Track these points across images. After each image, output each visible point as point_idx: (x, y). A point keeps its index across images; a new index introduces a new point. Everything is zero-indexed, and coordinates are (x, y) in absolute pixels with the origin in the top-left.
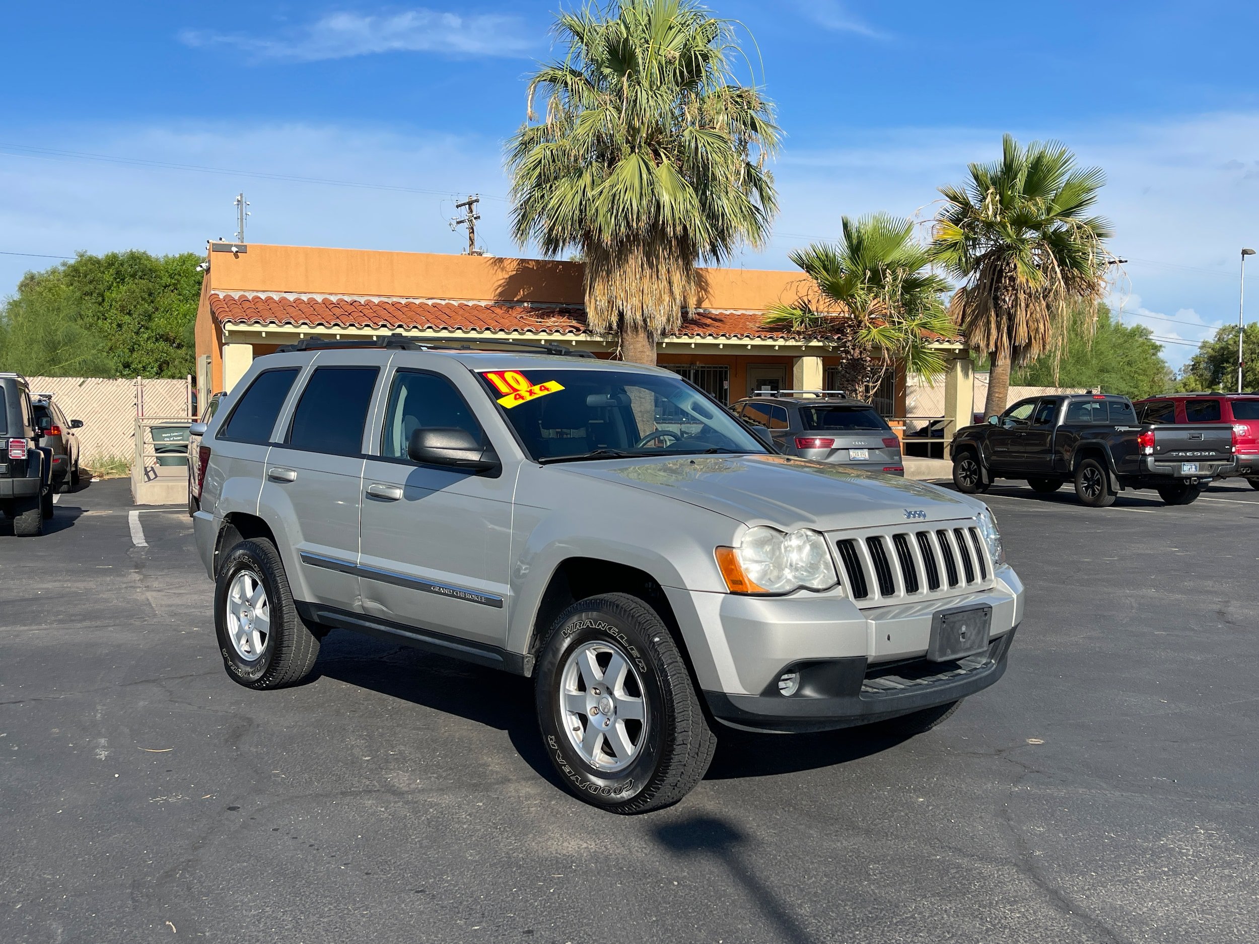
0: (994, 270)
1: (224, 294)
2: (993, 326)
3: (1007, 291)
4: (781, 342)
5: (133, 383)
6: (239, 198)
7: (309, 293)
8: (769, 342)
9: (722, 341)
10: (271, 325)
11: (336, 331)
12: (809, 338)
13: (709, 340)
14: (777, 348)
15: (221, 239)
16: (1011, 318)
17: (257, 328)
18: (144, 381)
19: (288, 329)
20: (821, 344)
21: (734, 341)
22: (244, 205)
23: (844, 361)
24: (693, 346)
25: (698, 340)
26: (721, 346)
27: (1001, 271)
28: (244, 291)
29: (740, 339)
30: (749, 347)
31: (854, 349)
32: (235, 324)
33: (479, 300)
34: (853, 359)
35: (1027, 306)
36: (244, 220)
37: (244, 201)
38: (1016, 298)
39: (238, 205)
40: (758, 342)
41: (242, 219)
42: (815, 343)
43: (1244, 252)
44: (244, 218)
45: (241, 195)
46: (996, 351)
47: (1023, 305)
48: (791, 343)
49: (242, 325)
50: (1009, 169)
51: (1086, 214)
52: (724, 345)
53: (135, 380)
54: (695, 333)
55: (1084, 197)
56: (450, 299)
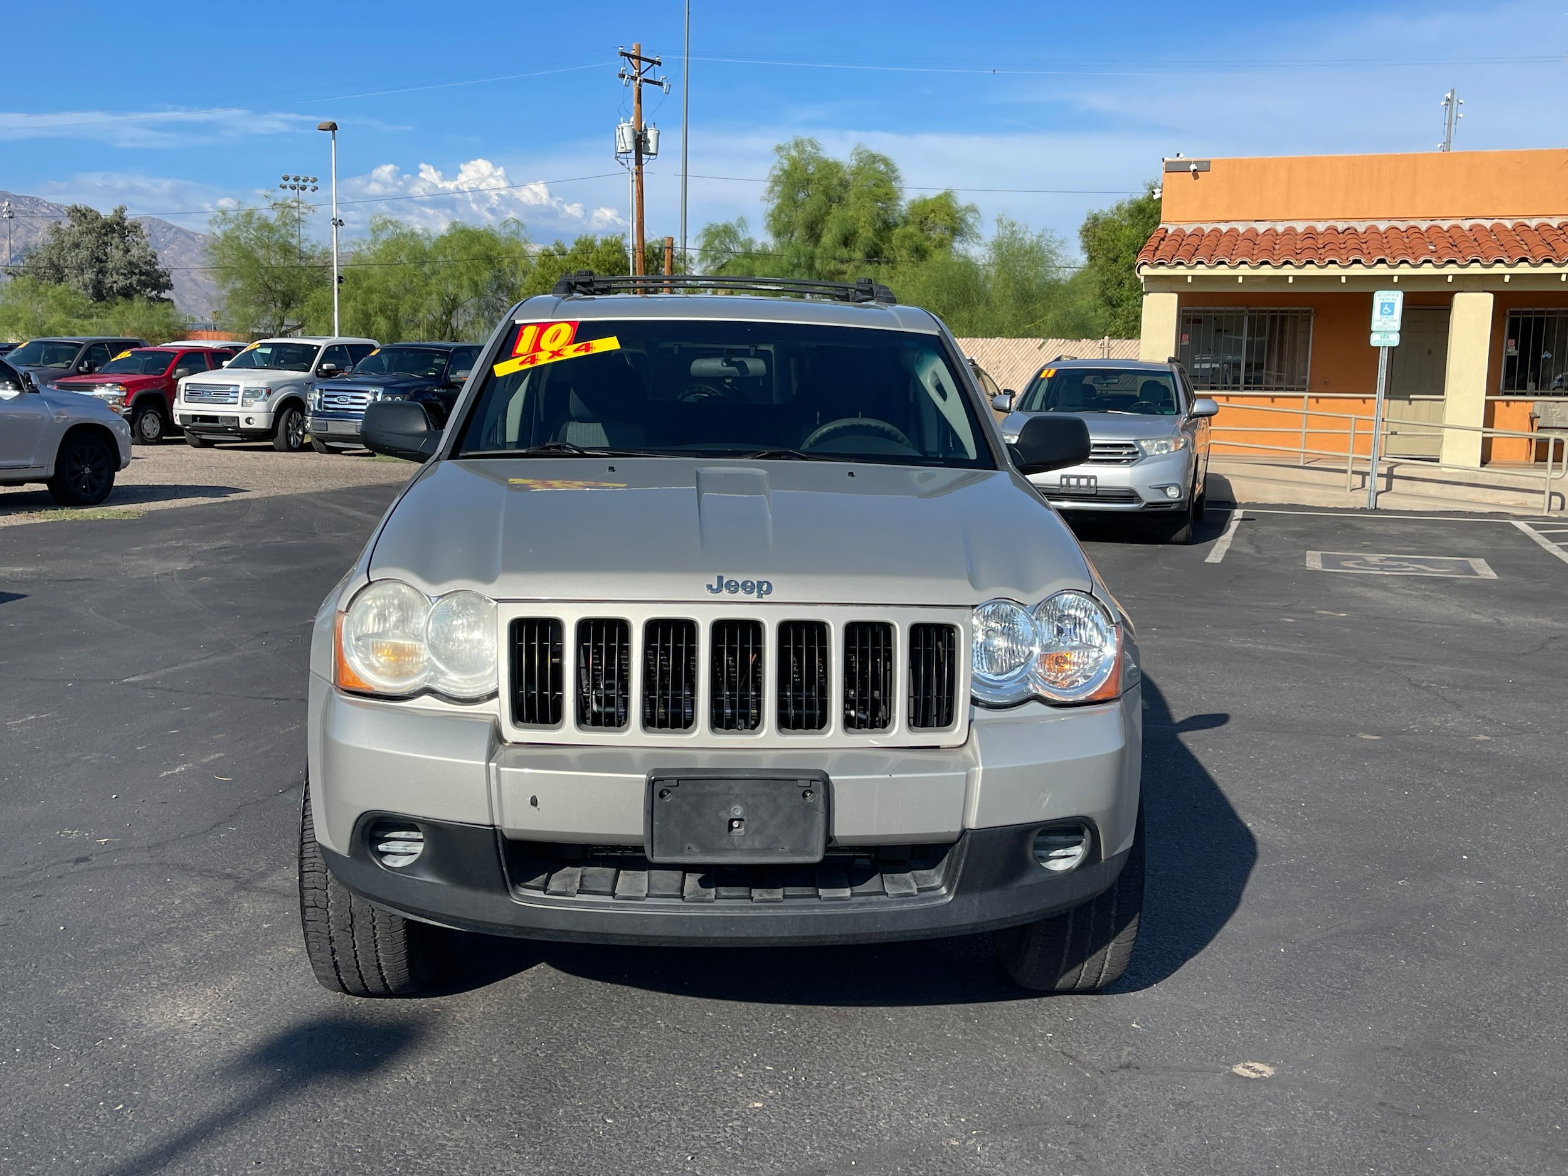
1: (1175, 228)
5: (1099, 345)
6: (1449, 95)
7: (1288, 220)
10: (1199, 266)
11: (1288, 271)
15: (1178, 155)
17: (1180, 271)
18: (1112, 342)
19: (1222, 271)
22: (1455, 103)
28: (1202, 222)
32: (1153, 266)
33: (1550, 216)
36: (1453, 126)
37: (1455, 98)
39: (1447, 105)
41: (1450, 125)
44: (1453, 121)
45: (1453, 92)
49: (1161, 267)
53: (1101, 341)
56: (1501, 217)
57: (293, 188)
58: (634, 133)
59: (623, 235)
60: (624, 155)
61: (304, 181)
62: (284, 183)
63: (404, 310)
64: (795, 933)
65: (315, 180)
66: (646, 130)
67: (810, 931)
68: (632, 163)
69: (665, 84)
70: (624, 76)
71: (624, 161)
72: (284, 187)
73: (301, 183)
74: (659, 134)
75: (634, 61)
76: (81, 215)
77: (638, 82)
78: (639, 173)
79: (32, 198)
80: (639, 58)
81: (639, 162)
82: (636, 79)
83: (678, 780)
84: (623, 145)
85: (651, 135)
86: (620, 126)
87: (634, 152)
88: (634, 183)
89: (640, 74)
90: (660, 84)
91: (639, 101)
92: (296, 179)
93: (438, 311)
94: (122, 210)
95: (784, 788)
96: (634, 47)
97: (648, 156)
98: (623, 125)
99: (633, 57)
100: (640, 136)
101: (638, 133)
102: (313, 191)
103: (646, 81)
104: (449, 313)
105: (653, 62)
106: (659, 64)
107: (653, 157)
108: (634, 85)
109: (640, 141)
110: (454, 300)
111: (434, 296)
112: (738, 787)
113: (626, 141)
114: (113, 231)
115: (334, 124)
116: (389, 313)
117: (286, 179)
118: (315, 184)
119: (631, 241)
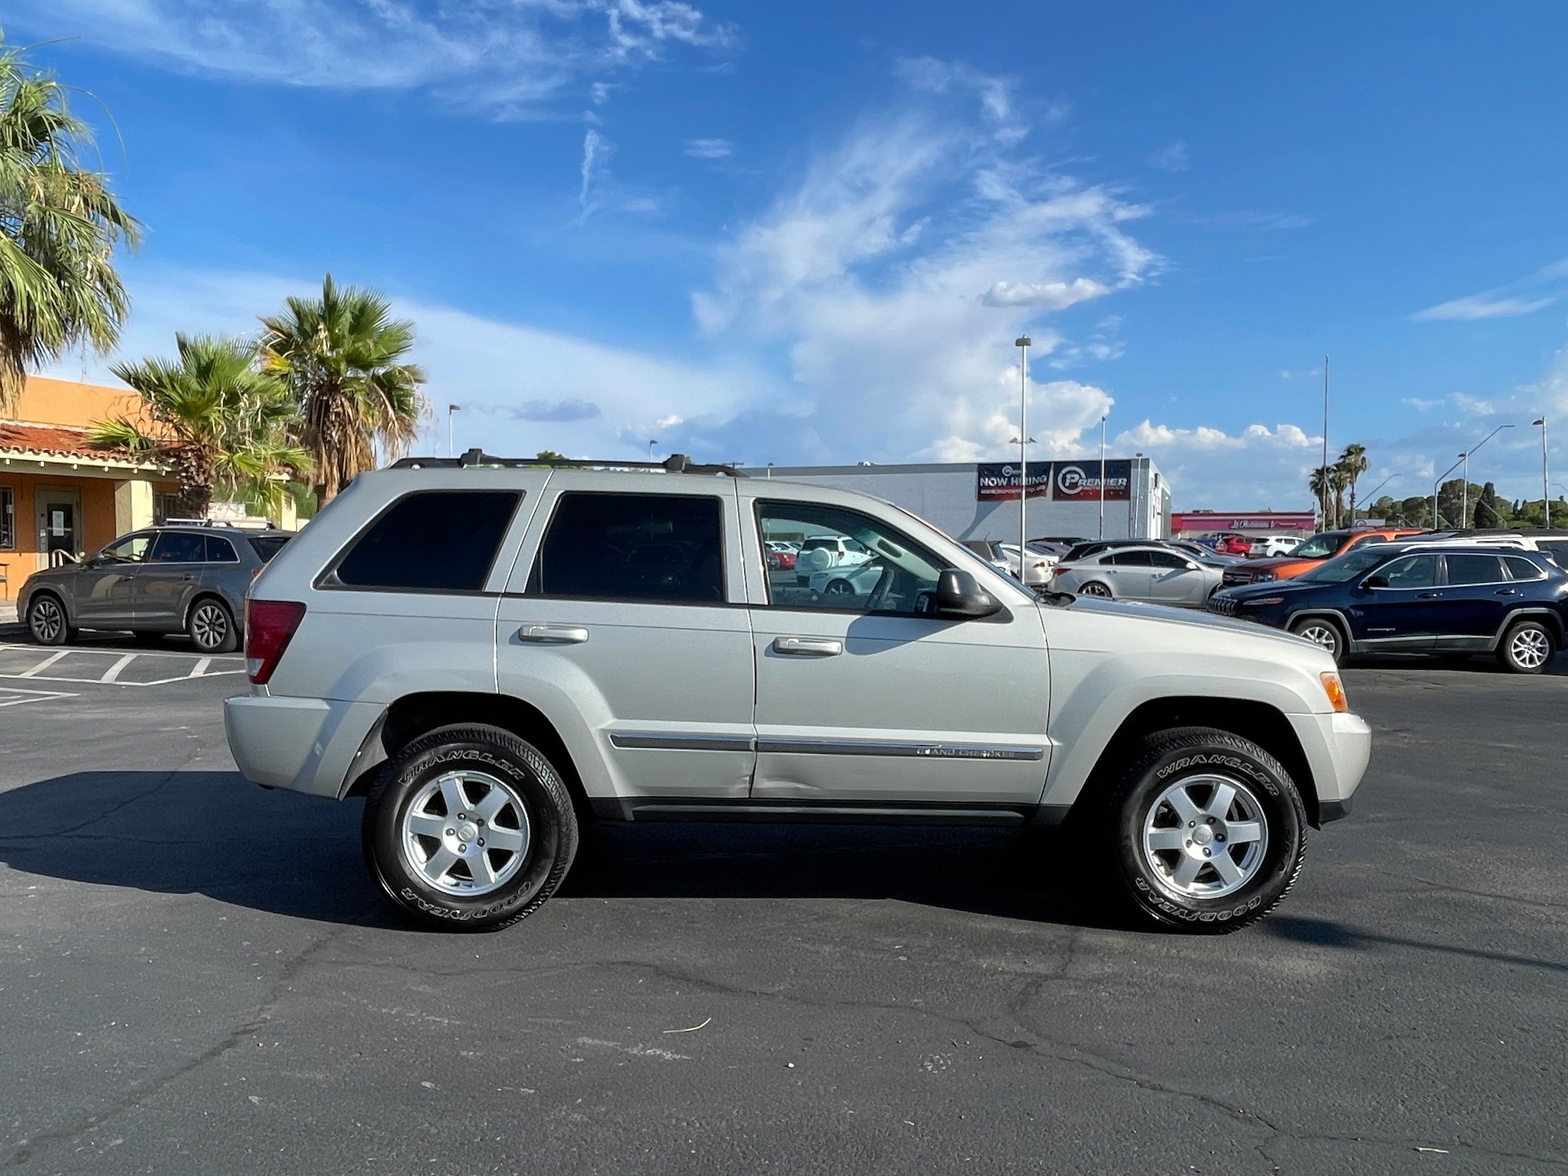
0: (321, 405)
2: (325, 457)
3: (334, 426)
4: (112, 463)
8: (99, 462)
9: (43, 457)
12: (140, 461)
13: (28, 456)
14: (106, 469)
16: (341, 452)
20: (154, 468)
21: (58, 459)
23: (186, 487)
24: (8, 462)
25: (15, 455)
26: (42, 464)
27: (328, 406)
29: (66, 457)
30: (75, 467)
31: (198, 475)
34: (198, 486)
35: (357, 442)
38: (345, 434)
40: (85, 461)
42: (147, 466)
43: (452, 407)
46: (326, 485)
47: (353, 440)
48: (123, 464)
50: (331, 310)
51: (401, 361)
52: (45, 463)
54: (12, 447)
55: (402, 343)
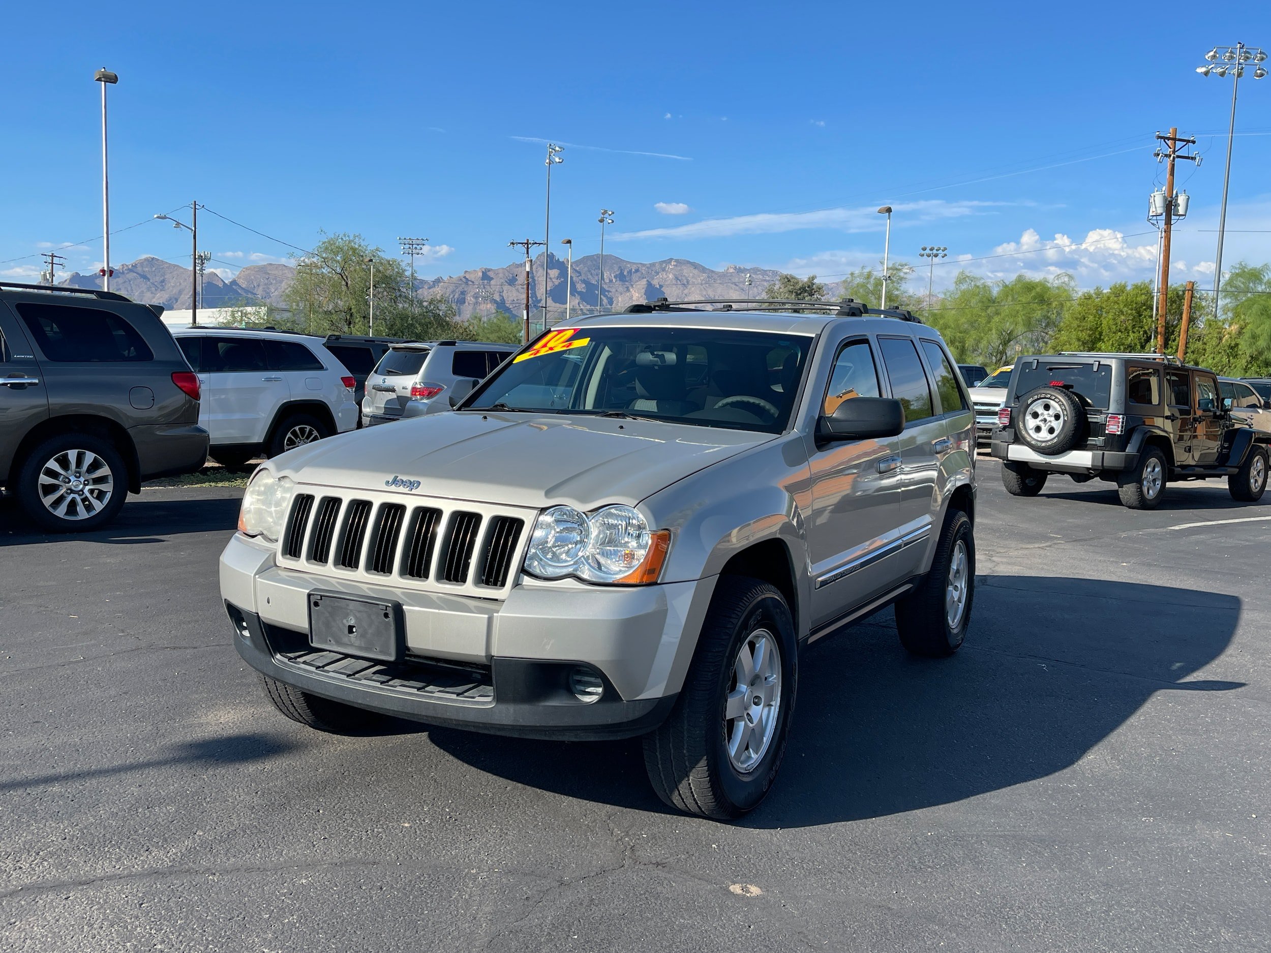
57: (929, 256)
58: (1165, 199)
59: (1151, 281)
60: (1155, 218)
61: (937, 250)
62: (923, 252)
63: (969, 343)
64: (400, 709)
65: (945, 249)
66: (1177, 196)
67: (408, 710)
68: (1162, 224)
69: (1198, 159)
70: (1158, 155)
71: (1155, 222)
72: (922, 255)
73: (935, 252)
74: (1188, 199)
75: (1169, 142)
76: (788, 280)
77: (1172, 158)
78: (1168, 231)
79: (773, 271)
80: (1175, 139)
81: (1168, 222)
82: (1170, 156)
83: (321, 596)
84: (1154, 210)
85: (1181, 200)
86: (1152, 195)
87: (1164, 214)
88: (1163, 239)
89: (1174, 152)
90: (1193, 159)
91: (1172, 173)
92: (932, 249)
93: (996, 342)
94: (813, 278)
95: (374, 609)
96: (1171, 130)
97: (1178, 217)
98: (1156, 193)
99: (1169, 139)
100: (1171, 202)
101: (1169, 199)
102: (943, 257)
103: (1178, 157)
104: (1006, 343)
105: (1188, 141)
106: (1194, 142)
107: (1181, 218)
108: (1168, 161)
109: (1170, 206)
110: (1010, 334)
111: (994, 331)
112: (352, 605)
113: (1157, 204)
114: (806, 291)
115: (890, 208)
116: (957, 344)
117: (924, 249)
118: (945, 252)
119: (1156, 286)
